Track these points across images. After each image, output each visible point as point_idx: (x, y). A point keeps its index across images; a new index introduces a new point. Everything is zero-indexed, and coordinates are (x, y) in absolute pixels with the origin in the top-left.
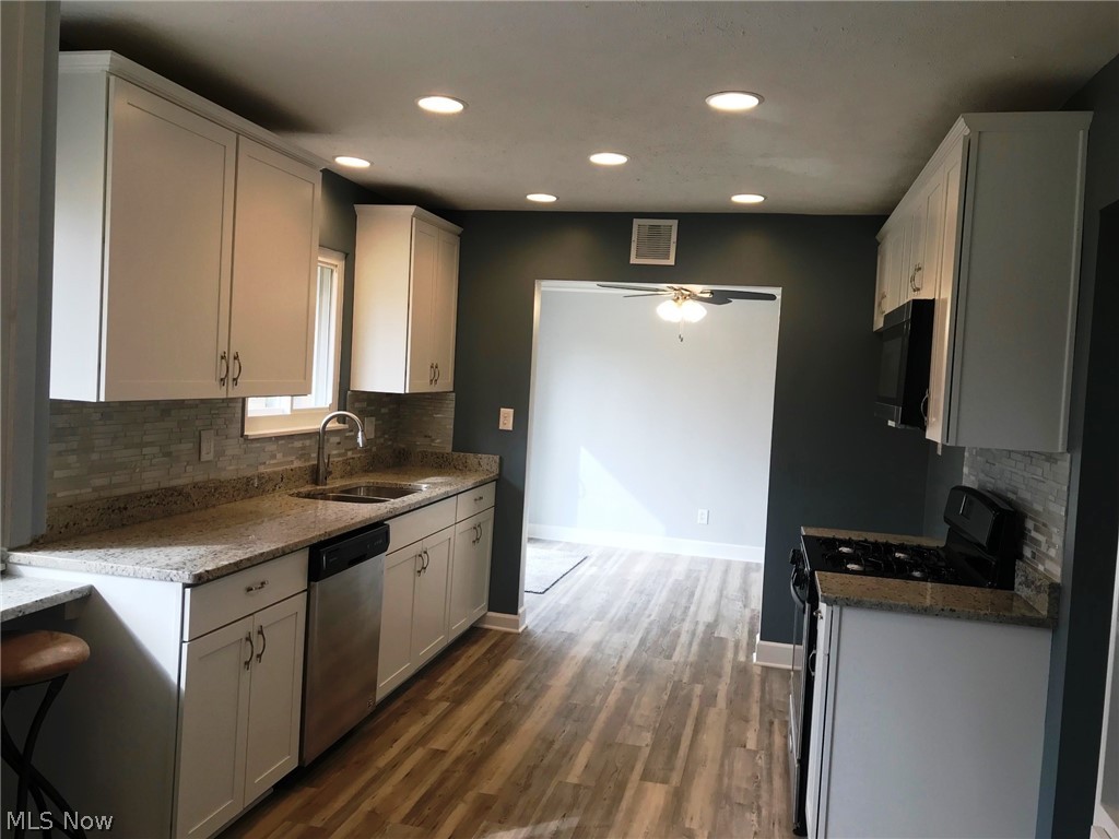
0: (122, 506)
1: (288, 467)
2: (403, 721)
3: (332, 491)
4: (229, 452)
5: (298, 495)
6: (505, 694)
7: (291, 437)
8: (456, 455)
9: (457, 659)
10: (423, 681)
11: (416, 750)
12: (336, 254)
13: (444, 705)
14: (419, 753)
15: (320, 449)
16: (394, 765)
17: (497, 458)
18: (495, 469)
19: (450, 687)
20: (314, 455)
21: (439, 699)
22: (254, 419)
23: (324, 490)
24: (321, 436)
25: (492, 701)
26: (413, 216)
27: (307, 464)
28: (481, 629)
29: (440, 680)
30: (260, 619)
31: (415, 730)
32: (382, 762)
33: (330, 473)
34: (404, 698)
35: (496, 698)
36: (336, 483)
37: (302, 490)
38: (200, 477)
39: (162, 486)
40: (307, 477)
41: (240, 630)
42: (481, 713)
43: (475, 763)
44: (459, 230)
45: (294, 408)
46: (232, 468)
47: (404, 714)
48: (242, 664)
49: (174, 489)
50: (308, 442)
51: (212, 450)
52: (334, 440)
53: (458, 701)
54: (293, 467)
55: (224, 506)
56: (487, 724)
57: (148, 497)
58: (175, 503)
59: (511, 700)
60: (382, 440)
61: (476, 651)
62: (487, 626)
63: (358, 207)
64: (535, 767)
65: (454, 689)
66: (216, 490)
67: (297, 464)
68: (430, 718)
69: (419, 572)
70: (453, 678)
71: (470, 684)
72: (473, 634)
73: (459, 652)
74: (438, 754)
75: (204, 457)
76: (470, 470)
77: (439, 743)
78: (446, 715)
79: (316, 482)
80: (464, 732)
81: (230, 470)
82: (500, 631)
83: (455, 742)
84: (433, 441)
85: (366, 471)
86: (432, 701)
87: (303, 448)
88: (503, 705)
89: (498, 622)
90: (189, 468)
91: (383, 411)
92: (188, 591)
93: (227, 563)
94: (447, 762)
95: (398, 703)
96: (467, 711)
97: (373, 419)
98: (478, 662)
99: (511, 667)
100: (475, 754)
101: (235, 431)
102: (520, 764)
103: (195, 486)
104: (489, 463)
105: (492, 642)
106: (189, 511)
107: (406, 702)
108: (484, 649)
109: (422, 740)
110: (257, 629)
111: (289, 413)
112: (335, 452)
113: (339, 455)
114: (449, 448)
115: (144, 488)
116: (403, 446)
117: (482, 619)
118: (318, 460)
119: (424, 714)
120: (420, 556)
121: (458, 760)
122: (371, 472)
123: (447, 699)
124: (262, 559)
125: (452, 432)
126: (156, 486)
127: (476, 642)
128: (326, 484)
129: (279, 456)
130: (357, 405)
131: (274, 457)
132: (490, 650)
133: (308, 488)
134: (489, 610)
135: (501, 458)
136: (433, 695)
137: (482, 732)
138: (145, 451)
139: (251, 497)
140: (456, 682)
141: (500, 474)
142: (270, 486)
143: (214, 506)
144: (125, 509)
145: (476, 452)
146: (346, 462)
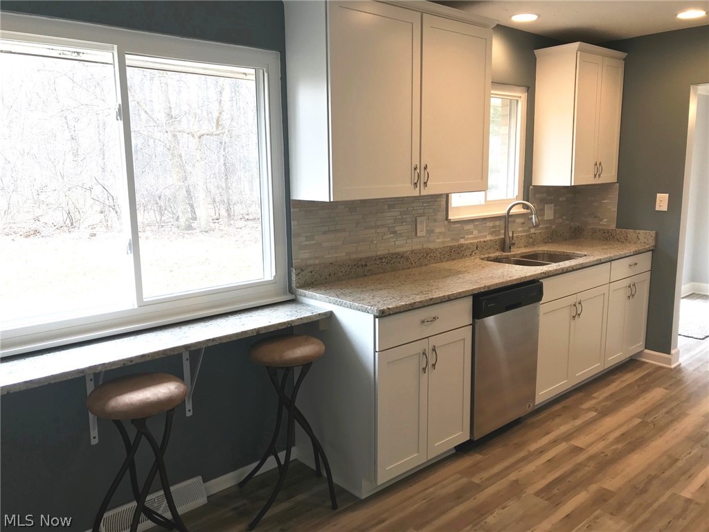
0: (364, 264)
1: (482, 240)
2: (557, 420)
3: (514, 256)
4: (437, 230)
5: (489, 259)
6: (646, 415)
7: (484, 219)
8: (618, 231)
9: (613, 381)
10: (581, 395)
11: (560, 443)
12: (519, 88)
13: (593, 414)
14: (563, 446)
15: (506, 228)
16: (541, 451)
17: (653, 233)
18: (651, 242)
19: (601, 402)
20: (503, 232)
21: (589, 409)
22: (457, 208)
23: (508, 256)
24: (507, 219)
25: (632, 418)
26: (578, 51)
27: (497, 238)
28: (640, 361)
29: (594, 395)
30: (433, 341)
31: (564, 429)
32: (534, 447)
33: (514, 244)
34: (563, 404)
35: (637, 416)
36: (517, 251)
37: (492, 255)
38: (417, 247)
39: (391, 252)
40: (497, 247)
41: (417, 348)
42: (620, 426)
43: (605, 463)
44: (624, 55)
45: (488, 199)
46: (439, 240)
47: (559, 415)
48: (421, 370)
49: (398, 254)
50: (497, 223)
51: (425, 229)
52: (520, 220)
53: (604, 413)
54: (485, 239)
55: (433, 265)
56: (623, 435)
57: (380, 259)
58: (399, 262)
59: (649, 420)
60: (560, 220)
61: (630, 378)
62: (643, 360)
63: (537, 52)
64: (655, 477)
65: (603, 404)
66: (427, 254)
67: (489, 238)
68: (578, 422)
69: (574, 317)
70: (605, 395)
71: (618, 402)
72: (631, 363)
73: (615, 377)
74: (577, 450)
75: (419, 234)
76: (630, 242)
77: (579, 442)
78: (590, 422)
79: (503, 250)
80: (603, 438)
81: (439, 242)
82: (656, 365)
83: (593, 443)
84: (601, 220)
85: (546, 242)
86: (583, 410)
87: (493, 227)
88: (641, 422)
89: (653, 358)
90: (409, 241)
91: (561, 199)
92: (377, 320)
93: (404, 303)
94: (581, 457)
95: (558, 407)
96: (610, 422)
97: (553, 205)
98: (630, 386)
99: (657, 394)
100: (607, 455)
101: (441, 216)
102: (642, 472)
103: (412, 252)
104: (646, 237)
105: (646, 372)
106: (409, 268)
107: (563, 407)
108: (637, 377)
109: (567, 437)
110: (431, 347)
111: (483, 202)
112: (520, 229)
113: (523, 231)
114: (613, 226)
115: (378, 253)
116: (578, 224)
117: (640, 354)
118: (505, 235)
119: (574, 419)
120: (575, 305)
121: (591, 458)
122: (550, 243)
123: (596, 410)
124: (432, 302)
125: (615, 215)
126: (386, 252)
127: (631, 371)
128: (510, 252)
129: (475, 232)
130: (538, 196)
131: (472, 233)
132: (642, 378)
133: (498, 254)
134: (646, 348)
135: (657, 233)
136: (586, 406)
137: (618, 440)
138: (378, 230)
139: (453, 260)
140: (607, 399)
141: (655, 246)
142: (468, 252)
143: (426, 265)
144: (366, 266)
145: (635, 228)
146: (529, 236)
